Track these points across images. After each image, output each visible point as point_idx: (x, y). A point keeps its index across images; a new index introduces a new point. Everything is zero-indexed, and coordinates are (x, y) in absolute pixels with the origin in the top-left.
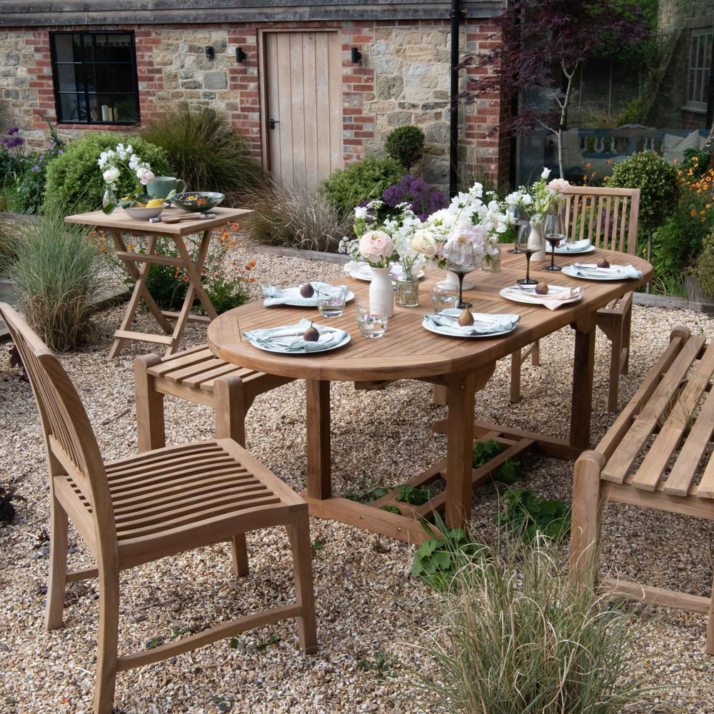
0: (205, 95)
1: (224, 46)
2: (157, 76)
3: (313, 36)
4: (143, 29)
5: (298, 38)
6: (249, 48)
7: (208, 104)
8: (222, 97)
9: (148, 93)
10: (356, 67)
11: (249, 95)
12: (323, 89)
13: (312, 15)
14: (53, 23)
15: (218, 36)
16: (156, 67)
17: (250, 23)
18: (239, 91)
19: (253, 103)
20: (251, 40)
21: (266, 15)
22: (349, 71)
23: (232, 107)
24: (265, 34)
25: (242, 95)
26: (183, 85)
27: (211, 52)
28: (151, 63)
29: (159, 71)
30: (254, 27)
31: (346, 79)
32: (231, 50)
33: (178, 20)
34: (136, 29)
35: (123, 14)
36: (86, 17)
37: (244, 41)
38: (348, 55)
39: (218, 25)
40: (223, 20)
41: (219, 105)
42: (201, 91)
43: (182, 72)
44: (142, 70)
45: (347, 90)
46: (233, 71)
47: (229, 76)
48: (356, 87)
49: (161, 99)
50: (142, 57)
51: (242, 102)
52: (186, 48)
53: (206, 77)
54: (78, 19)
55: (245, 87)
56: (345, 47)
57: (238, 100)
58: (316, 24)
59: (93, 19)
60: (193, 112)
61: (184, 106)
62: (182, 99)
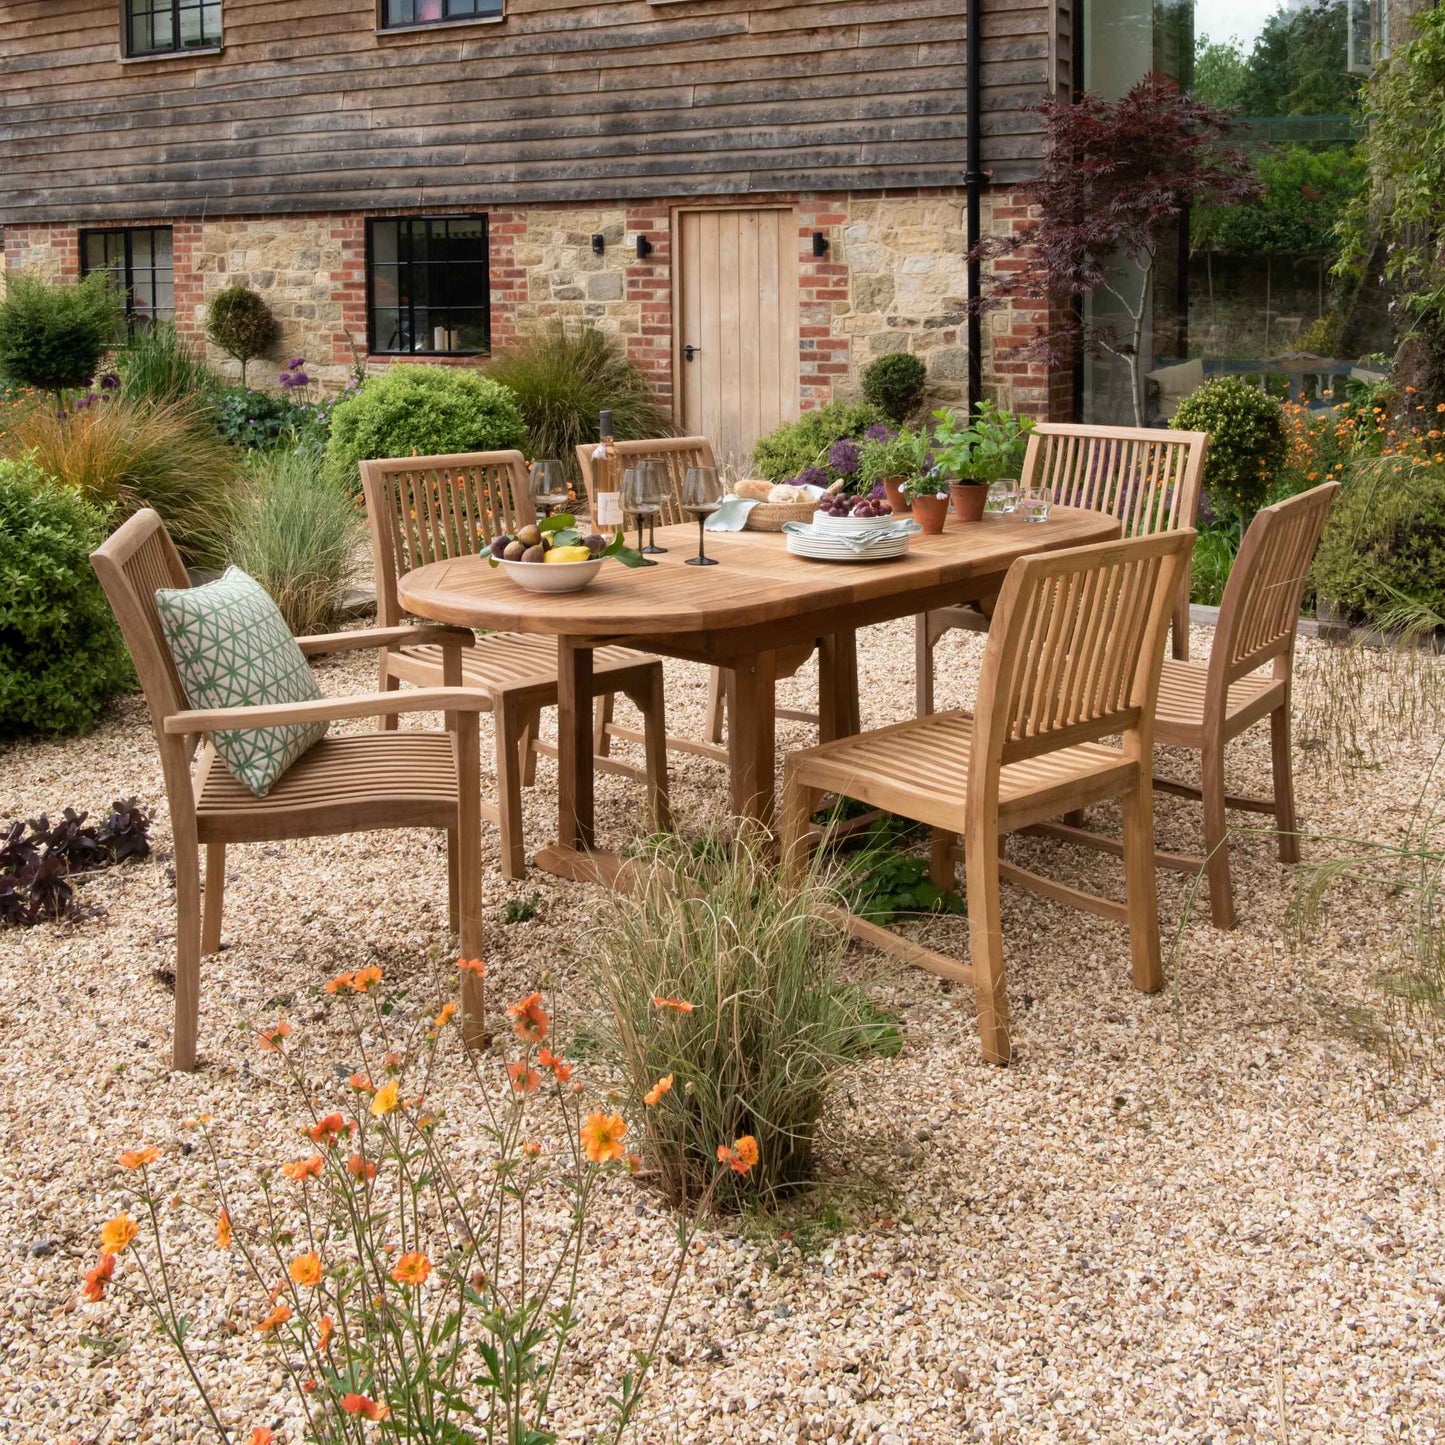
0: (589, 309)
1: (620, 234)
2: (518, 281)
3: (755, 216)
4: (501, 211)
5: (733, 219)
6: (658, 236)
7: (592, 322)
8: (615, 312)
9: (504, 307)
10: (819, 262)
11: (655, 308)
12: (770, 296)
13: (752, 184)
14: (372, 205)
15: (610, 219)
16: (518, 267)
17: (660, 199)
18: (639, 303)
19: (662, 318)
20: (660, 225)
21: (685, 187)
22: (809, 269)
23: (629, 327)
24: (682, 214)
25: (645, 308)
26: (557, 294)
27: (599, 244)
28: (510, 262)
29: (521, 274)
30: (665, 204)
31: (805, 281)
32: (630, 240)
33: (552, 197)
34: (491, 211)
35: (473, 190)
36: (418, 195)
37: (650, 225)
38: (808, 244)
39: (612, 202)
40: (618, 195)
41: (609, 325)
42: (583, 303)
43: (555, 275)
44: (496, 272)
45: (805, 299)
46: (632, 272)
47: (626, 279)
48: (820, 294)
49: (522, 315)
50: (498, 252)
51: (644, 318)
52: (563, 238)
53: (592, 282)
54: (407, 198)
55: (649, 296)
56: (803, 232)
57: (638, 317)
58: (760, 199)
59: (429, 198)
60: (569, 335)
61: (557, 326)
62: (555, 316)
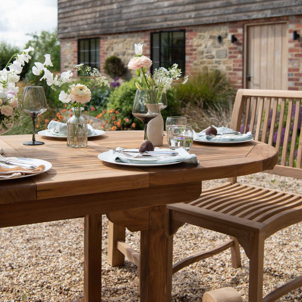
0: (216, 62)
1: (226, 35)
2: (194, 52)
3: (273, 26)
4: (190, 28)
5: (265, 28)
6: (239, 35)
7: (217, 67)
8: (224, 63)
9: (190, 62)
10: (297, 42)
11: (237, 61)
12: (278, 57)
13: (272, 14)
14: (152, 28)
15: (223, 30)
16: (194, 48)
17: (240, 21)
18: (233, 59)
19: (240, 66)
20: (240, 31)
21: (248, 16)
22: (292, 45)
23: (229, 68)
24: (248, 27)
25: (234, 61)
26: (206, 57)
27: (220, 39)
28: (192, 46)
29: (195, 50)
30: (242, 23)
31: (291, 50)
32: (229, 38)
33: (205, 22)
34: (186, 28)
35: (181, 22)
36: (165, 24)
37: (236, 31)
38: (291, 36)
39: (224, 23)
40: (226, 20)
41: (222, 68)
42: (214, 60)
43: (205, 50)
44: (188, 49)
45: (290, 57)
46: (230, 48)
47: (228, 51)
48: (296, 55)
49: (195, 64)
50: (188, 42)
51: (234, 65)
52: (209, 37)
53: (217, 52)
54: (162, 25)
55: (235, 57)
56: (290, 31)
57: (231, 65)
58: (275, 19)
59: (168, 25)
60: (209, 71)
61: (206, 68)
62: (205, 65)
